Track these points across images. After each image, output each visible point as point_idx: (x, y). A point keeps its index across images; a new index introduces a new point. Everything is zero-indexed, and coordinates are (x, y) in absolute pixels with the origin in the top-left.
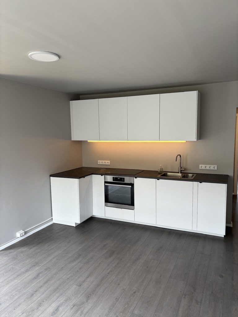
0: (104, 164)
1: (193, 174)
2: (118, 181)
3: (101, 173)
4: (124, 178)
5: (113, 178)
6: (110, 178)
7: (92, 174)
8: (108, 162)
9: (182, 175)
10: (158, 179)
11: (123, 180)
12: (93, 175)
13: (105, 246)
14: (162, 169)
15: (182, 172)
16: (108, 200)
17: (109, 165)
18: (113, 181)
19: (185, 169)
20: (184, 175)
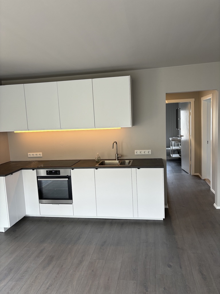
0: (35, 156)
1: (130, 160)
2: (53, 174)
3: (32, 167)
4: (59, 171)
5: (47, 171)
6: (43, 172)
7: (22, 169)
8: (40, 154)
9: (119, 162)
10: (96, 169)
11: (58, 172)
12: (23, 171)
13: (42, 251)
14: (100, 157)
15: (119, 158)
16: (42, 196)
17: (41, 157)
18: (47, 175)
19: (122, 156)
20: (121, 161)
